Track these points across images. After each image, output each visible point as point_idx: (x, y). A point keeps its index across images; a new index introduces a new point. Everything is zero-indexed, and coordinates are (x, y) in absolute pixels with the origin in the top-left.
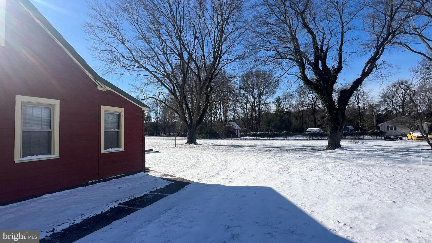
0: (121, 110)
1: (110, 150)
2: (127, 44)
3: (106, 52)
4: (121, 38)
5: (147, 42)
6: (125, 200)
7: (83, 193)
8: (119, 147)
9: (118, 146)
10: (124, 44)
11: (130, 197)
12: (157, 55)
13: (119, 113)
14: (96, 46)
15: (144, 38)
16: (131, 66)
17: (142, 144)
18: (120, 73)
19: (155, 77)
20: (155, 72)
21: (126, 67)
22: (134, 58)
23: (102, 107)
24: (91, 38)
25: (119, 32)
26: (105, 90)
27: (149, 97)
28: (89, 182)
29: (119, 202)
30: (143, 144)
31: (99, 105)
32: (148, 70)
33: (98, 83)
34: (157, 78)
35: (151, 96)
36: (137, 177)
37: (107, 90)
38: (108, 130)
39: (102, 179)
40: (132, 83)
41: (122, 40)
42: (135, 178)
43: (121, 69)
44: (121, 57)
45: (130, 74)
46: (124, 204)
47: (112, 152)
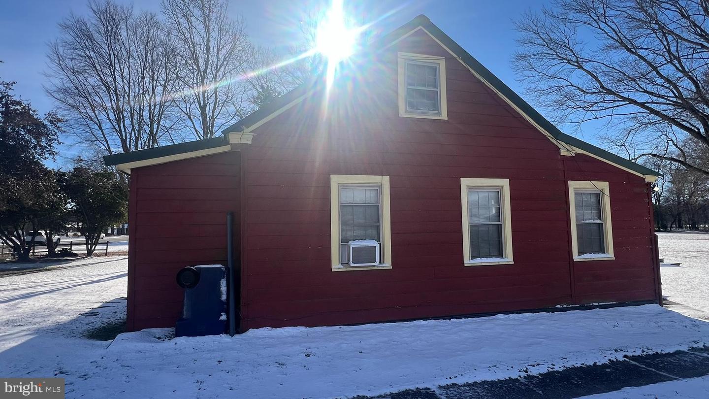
0: (604, 186)
1: (588, 257)
2: (587, 66)
3: (550, 91)
4: (574, 59)
5: (629, 50)
6: (635, 351)
7: (553, 322)
8: (604, 252)
9: (602, 250)
10: (580, 67)
11: (645, 350)
12: (655, 69)
13: (599, 192)
14: (533, 86)
15: (622, 43)
16: (597, 103)
17: (652, 249)
18: (576, 120)
19: (653, 111)
20: (653, 102)
21: (588, 107)
22: (603, 87)
23: (570, 183)
24: (525, 76)
25: (571, 50)
26: (574, 155)
27: (643, 155)
28: (556, 306)
29: (624, 354)
30: (654, 248)
31: (565, 181)
32: (635, 102)
33: (561, 145)
34: (657, 113)
35: (646, 152)
36: (646, 311)
37: (576, 154)
38: (583, 222)
39: (577, 305)
40: (601, 133)
41: (577, 62)
42: (641, 313)
43: (578, 113)
44: (577, 92)
45: (596, 118)
46: (634, 358)
47: (593, 260)
